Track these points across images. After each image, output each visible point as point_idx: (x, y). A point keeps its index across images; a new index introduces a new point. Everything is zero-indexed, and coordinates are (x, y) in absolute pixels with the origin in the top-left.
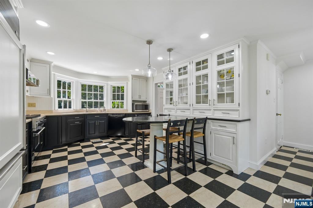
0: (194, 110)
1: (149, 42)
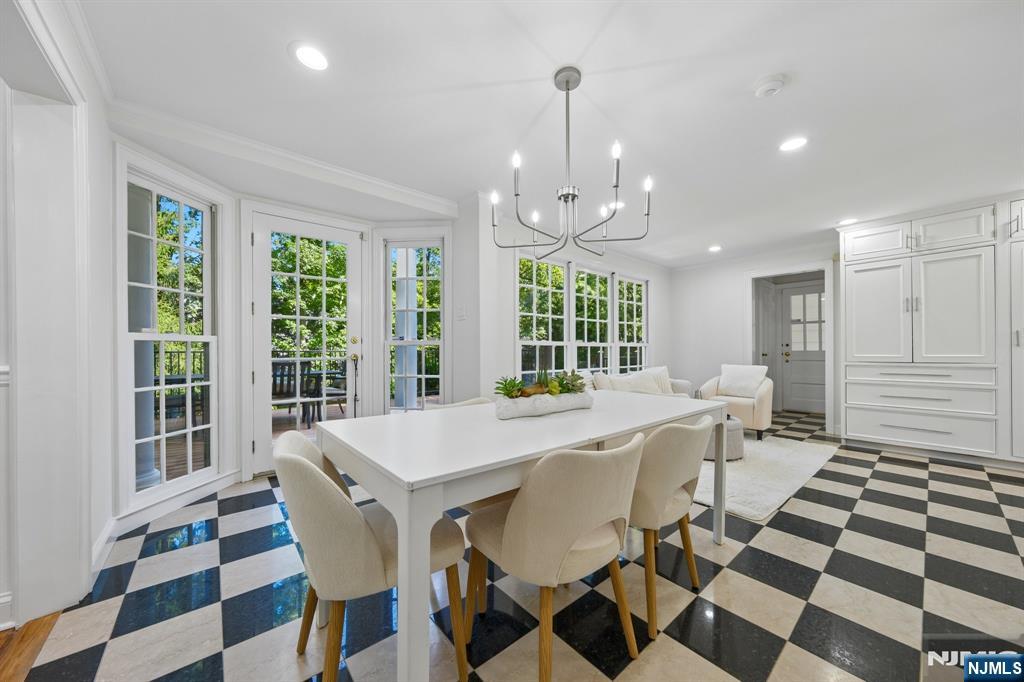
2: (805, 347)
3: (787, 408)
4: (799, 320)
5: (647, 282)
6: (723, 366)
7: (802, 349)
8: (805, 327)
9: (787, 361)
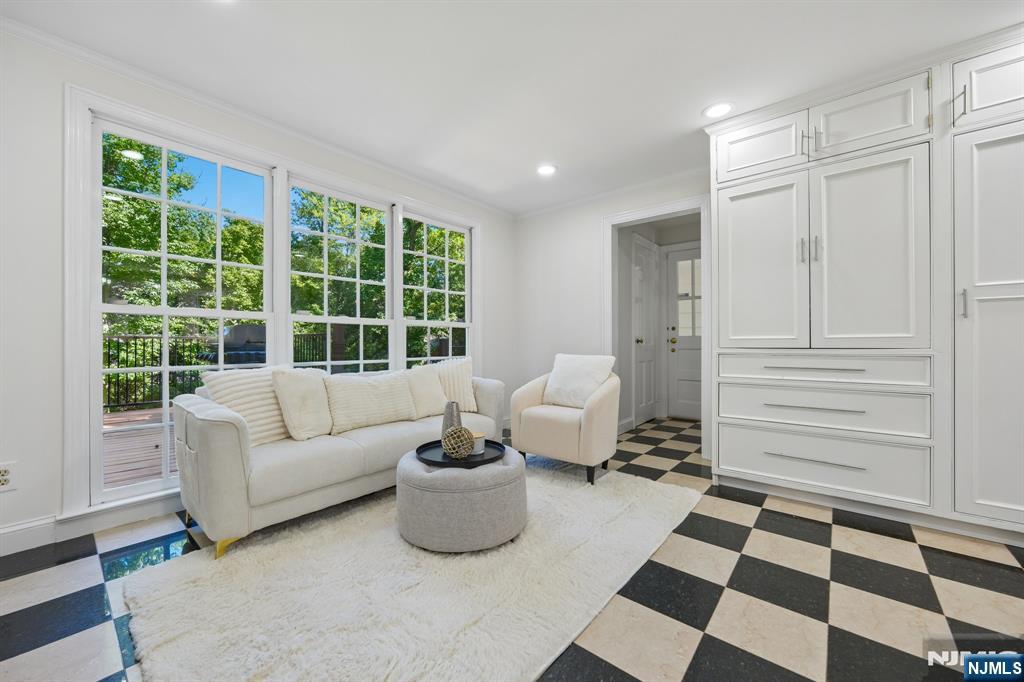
2: (694, 332)
3: (673, 414)
4: (687, 295)
5: (470, 230)
6: (559, 357)
7: (691, 334)
8: (693, 304)
9: (673, 351)
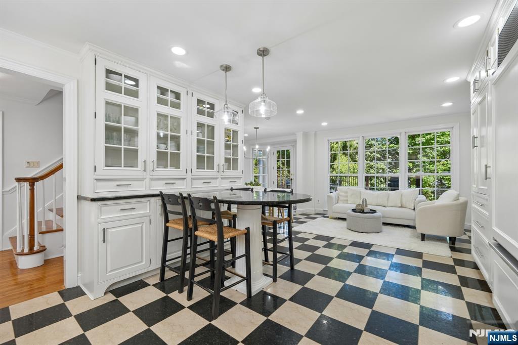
0: (194, 179)
1: (263, 53)
